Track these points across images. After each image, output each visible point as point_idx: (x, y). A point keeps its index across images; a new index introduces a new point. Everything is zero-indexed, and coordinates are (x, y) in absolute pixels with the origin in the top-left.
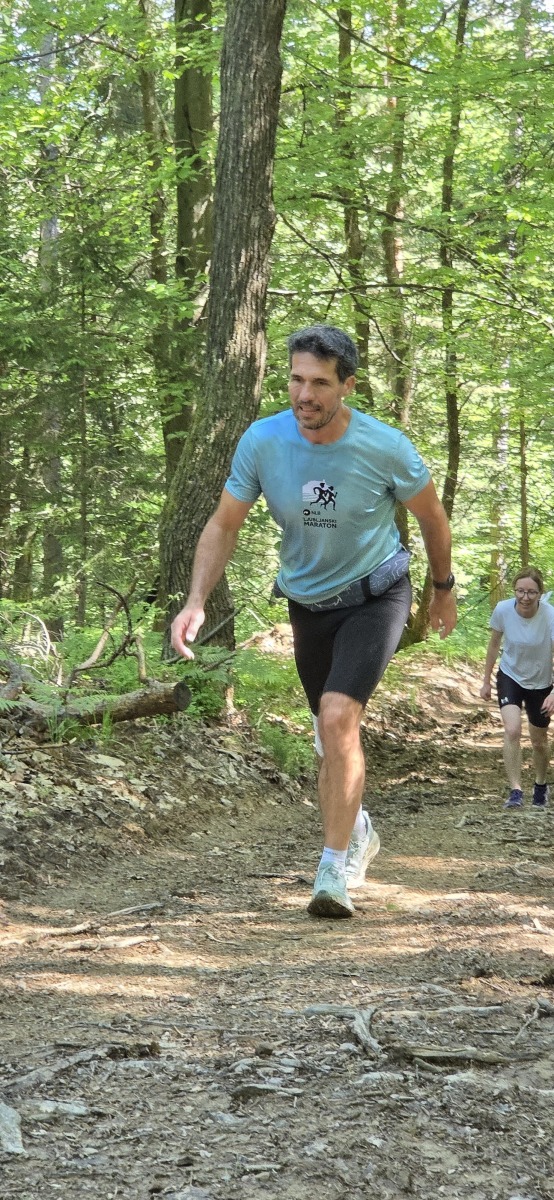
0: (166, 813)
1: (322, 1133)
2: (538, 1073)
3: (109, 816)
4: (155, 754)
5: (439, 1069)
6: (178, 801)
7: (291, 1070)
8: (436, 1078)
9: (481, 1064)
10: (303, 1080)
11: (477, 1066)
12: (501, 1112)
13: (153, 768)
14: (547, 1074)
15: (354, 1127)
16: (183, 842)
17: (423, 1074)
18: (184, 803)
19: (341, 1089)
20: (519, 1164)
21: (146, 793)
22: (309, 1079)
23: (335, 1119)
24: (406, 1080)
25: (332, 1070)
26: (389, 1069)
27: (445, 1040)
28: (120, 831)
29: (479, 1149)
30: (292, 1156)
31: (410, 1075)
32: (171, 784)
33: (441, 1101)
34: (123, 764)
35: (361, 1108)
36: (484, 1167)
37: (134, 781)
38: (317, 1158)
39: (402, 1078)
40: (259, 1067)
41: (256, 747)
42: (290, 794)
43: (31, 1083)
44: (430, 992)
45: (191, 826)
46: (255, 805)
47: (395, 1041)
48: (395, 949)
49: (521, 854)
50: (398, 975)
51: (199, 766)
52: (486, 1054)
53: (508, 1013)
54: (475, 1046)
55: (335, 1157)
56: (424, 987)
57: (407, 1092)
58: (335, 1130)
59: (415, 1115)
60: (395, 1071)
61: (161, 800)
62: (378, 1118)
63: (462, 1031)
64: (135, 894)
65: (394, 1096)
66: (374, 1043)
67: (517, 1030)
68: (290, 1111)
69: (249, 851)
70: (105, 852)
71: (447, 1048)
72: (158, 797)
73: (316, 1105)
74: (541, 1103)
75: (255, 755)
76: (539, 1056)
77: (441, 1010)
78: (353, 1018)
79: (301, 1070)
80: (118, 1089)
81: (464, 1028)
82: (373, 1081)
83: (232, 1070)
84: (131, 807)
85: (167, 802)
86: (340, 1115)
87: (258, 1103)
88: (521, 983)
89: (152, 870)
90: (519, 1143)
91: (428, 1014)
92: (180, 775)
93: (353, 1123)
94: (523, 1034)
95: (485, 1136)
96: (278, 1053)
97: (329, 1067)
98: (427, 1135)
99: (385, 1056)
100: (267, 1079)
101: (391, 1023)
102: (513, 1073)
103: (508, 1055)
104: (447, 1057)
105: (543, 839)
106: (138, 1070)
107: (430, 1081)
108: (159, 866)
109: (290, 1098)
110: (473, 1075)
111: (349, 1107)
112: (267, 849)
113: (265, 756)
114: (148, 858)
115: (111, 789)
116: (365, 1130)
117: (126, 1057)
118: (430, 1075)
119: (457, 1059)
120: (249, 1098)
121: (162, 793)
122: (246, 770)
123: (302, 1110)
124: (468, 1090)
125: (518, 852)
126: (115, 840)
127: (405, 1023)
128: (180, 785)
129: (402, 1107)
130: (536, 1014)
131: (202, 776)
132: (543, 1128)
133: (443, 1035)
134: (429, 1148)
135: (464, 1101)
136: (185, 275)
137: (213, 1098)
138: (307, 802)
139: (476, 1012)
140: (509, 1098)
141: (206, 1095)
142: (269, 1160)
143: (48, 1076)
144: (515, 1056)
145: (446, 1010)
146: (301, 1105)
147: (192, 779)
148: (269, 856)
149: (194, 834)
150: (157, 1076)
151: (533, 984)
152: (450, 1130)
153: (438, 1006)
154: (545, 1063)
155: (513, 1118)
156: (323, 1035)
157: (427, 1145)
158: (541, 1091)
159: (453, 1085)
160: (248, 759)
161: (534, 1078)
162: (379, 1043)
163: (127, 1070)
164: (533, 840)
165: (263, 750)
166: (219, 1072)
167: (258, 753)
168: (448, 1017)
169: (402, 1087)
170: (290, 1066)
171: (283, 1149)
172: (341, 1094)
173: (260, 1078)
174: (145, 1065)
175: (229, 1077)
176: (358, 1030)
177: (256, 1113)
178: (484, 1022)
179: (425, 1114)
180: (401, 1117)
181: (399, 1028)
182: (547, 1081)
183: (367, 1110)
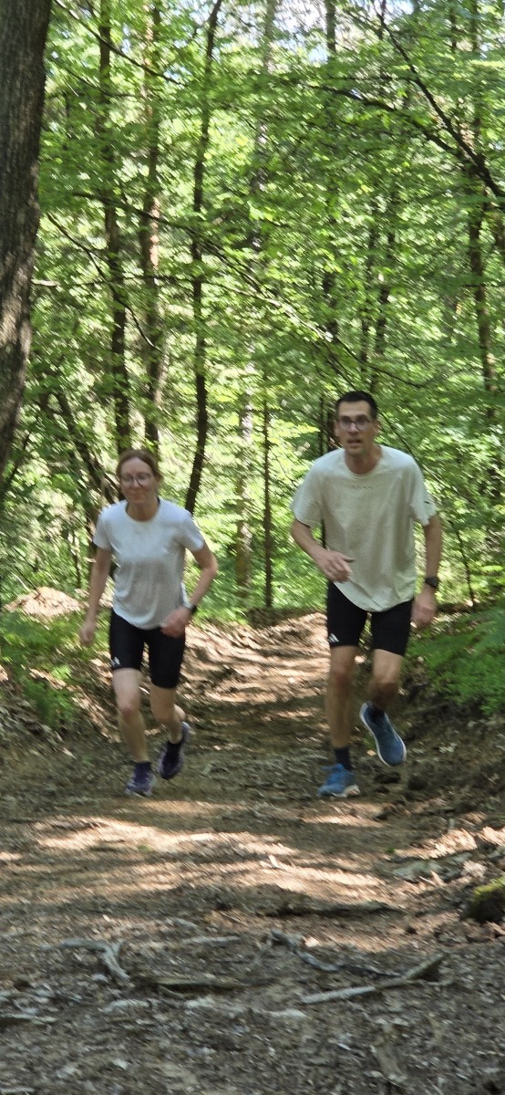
1: (73, 1057)
2: (270, 997)
5: (181, 995)
7: (44, 1000)
8: (177, 1004)
9: (218, 990)
10: (56, 1010)
11: (215, 992)
12: (236, 1033)
14: (278, 998)
15: (101, 1052)
17: (166, 1001)
19: (92, 1017)
20: (251, 1081)
22: (62, 1009)
23: (86, 1044)
24: (151, 1006)
25: (84, 1000)
26: (136, 997)
27: (187, 969)
29: (216, 1069)
30: (45, 1079)
31: (154, 1002)
33: (182, 1025)
35: (109, 1034)
36: (220, 1085)
38: (67, 1081)
39: (146, 1004)
40: (15, 998)
41: (21, 702)
42: (51, 746)
44: (176, 925)
46: (19, 756)
47: (141, 971)
48: (145, 887)
49: (260, 797)
50: (147, 910)
52: (223, 980)
53: (245, 943)
54: (214, 974)
55: (83, 1079)
56: (169, 921)
57: (151, 1018)
58: (85, 1054)
59: (157, 1038)
60: (140, 999)
62: (125, 1042)
63: (202, 960)
65: (139, 1022)
66: (122, 973)
67: (251, 958)
68: (44, 1038)
71: (189, 976)
73: (68, 1031)
74: (273, 1024)
75: (20, 709)
76: (272, 982)
77: (186, 941)
78: (103, 951)
79: (55, 1000)
81: (205, 958)
82: (120, 1008)
86: (91, 1040)
87: (15, 1032)
88: (258, 915)
90: (251, 1061)
91: (172, 945)
93: (101, 1048)
94: (257, 961)
95: (220, 1057)
96: (33, 984)
97: (79, 997)
98: (169, 1057)
99: (132, 985)
100: (22, 1009)
101: (138, 955)
102: (248, 997)
103: (244, 981)
104: (189, 985)
105: (280, 784)
107: (173, 1007)
109: (43, 1027)
110: (212, 1001)
111: (96, 1033)
113: (28, 710)
116: (112, 1053)
118: (172, 1002)
119: (197, 986)
120: (6, 1027)
122: (11, 723)
123: (55, 1037)
124: (206, 1014)
125: (258, 796)
127: (151, 955)
129: (147, 1032)
130: (269, 943)
132: (274, 1047)
133: (187, 966)
134: (170, 1069)
135: (202, 1024)
138: (68, 752)
139: (217, 942)
140: (243, 1021)
142: (23, 1085)
144: (250, 982)
145: (188, 941)
146: (54, 1033)
148: (31, 802)
151: (269, 915)
152: (189, 1051)
153: (182, 937)
154: (278, 988)
155: (248, 1038)
156: (77, 967)
157: (169, 1066)
158: (272, 1013)
159: (194, 1010)
160: (13, 712)
161: (266, 1002)
162: (128, 973)
164: (271, 785)
165: (26, 703)
168: (191, 947)
169: (147, 1013)
170: (45, 997)
171: (37, 1074)
172: (91, 1021)
173: (17, 1009)
176: (108, 962)
177: (13, 1041)
178: (222, 951)
179: (167, 1037)
180: (145, 1041)
181: (145, 959)
182: (277, 1003)
183: (114, 1035)
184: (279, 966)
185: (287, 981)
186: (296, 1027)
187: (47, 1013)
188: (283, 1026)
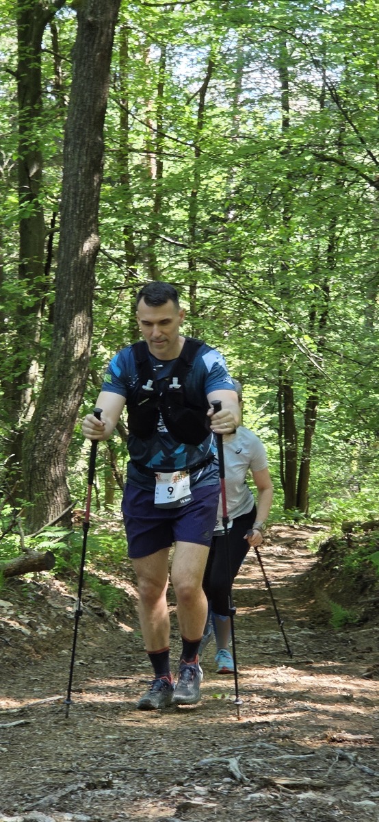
0: (44, 637)
2: (348, 793)
3: (11, 640)
4: (29, 598)
5: (292, 791)
6: (50, 629)
8: (292, 796)
9: (315, 788)
10: (215, 799)
11: (312, 789)
12: (335, 815)
13: (29, 607)
14: (354, 793)
16: (58, 656)
17: (285, 794)
18: (53, 630)
19: (239, 803)
21: (30, 625)
22: (217, 798)
26: (262, 792)
28: (19, 650)
31: (277, 795)
32: (43, 618)
33: (300, 809)
34: (12, 605)
35: (256, 813)
37: (21, 616)
39: (271, 796)
40: (184, 792)
41: (88, 593)
43: (48, 804)
44: (261, 747)
45: (60, 645)
46: (94, 631)
47: (255, 776)
49: (277, 662)
50: (234, 739)
51: (56, 606)
52: (317, 782)
53: (318, 759)
54: (308, 777)
57: (280, 805)
60: (265, 793)
61: (39, 629)
63: (294, 770)
64: (41, 691)
65: (273, 807)
66: (245, 777)
67: (327, 768)
68: (214, 817)
69: (101, 662)
70: (14, 664)
71: (293, 778)
72: (38, 627)
73: (227, 812)
74: (356, 810)
75: (88, 598)
76: (348, 783)
77: (276, 758)
78: (228, 763)
80: (101, 807)
81: (295, 768)
83: (169, 794)
84: (23, 634)
85: (43, 630)
87: (193, 812)
89: (45, 675)
91: (268, 760)
92: (46, 612)
94: (330, 770)
97: (226, 791)
100: (192, 798)
101: (249, 766)
102: (333, 793)
103: (329, 782)
104: (295, 784)
106: (107, 796)
107: (289, 798)
108: (49, 672)
109: (211, 809)
110: (313, 794)
111: (248, 813)
112: (113, 661)
113: (94, 598)
114: (39, 667)
115: (9, 622)
117: (95, 788)
118: (288, 795)
119: (301, 785)
120: (187, 809)
121: (39, 624)
122: (83, 608)
124: (313, 803)
125: (274, 661)
126: (18, 655)
128: (48, 618)
130: (337, 758)
131: (59, 613)
135: (312, 809)
136: (27, 277)
137: (162, 810)
139: (298, 758)
140: (337, 807)
141: (157, 809)
143: (56, 800)
144: (334, 783)
145: (278, 757)
146: (219, 813)
147: (54, 614)
149: (64, 651)
150: (122, 799)
153: (272, 755)
155: (343, 818)
158: (355, 803)
159: (303, 800)
161: (347, 796)
162: (247, 777)
163: (99, 795)
165: (93, 595)
166: (160, 796)
167: (89, 597)
168: (282, 761)
169: (275, 801)
172: (240, 806)
173: (188, 798)
174: (111, 792)
175: (168, 798)
176: (234, 770)
177: (193, 818)
178: (305, 764)
179: (292, 816)
180: (280, 818)
181: (254, 768)
182: (354, 797)
183: (259, 815)
184: (346, 774)
185: (358, 783)
186: (372, 811)
187: (208, 801)
188: (363, 811)
